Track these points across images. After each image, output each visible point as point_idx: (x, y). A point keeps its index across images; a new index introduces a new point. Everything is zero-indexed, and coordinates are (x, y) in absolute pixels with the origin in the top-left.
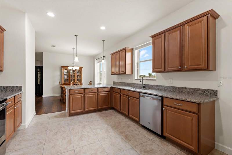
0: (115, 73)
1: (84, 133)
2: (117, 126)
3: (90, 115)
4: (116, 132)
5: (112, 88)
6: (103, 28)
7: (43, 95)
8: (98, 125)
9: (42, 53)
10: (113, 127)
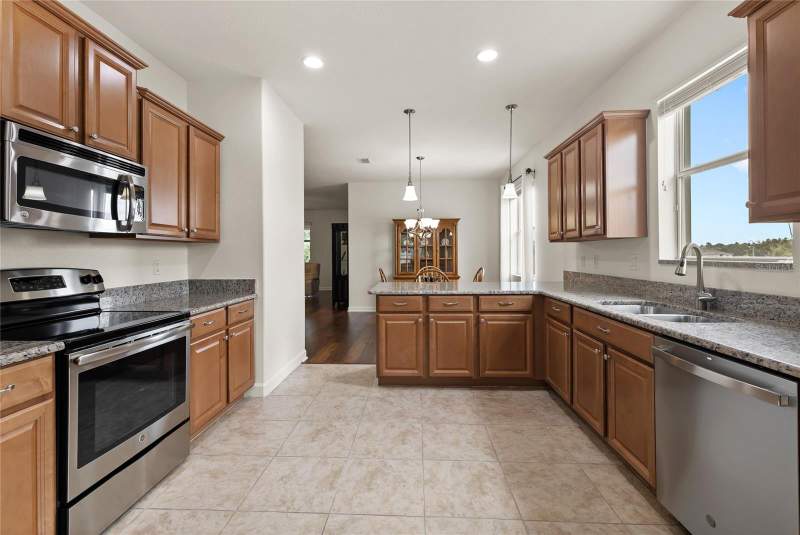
0: (562, 237)
1: (391, 463)
2: (533, 473)
3: (445, 393)
4: (512, 503)
5: (540, 299)
6: (488, 56)
7: (348, 306)
8: (456, 443)
9: (347, 185)
10: (509, 471)
